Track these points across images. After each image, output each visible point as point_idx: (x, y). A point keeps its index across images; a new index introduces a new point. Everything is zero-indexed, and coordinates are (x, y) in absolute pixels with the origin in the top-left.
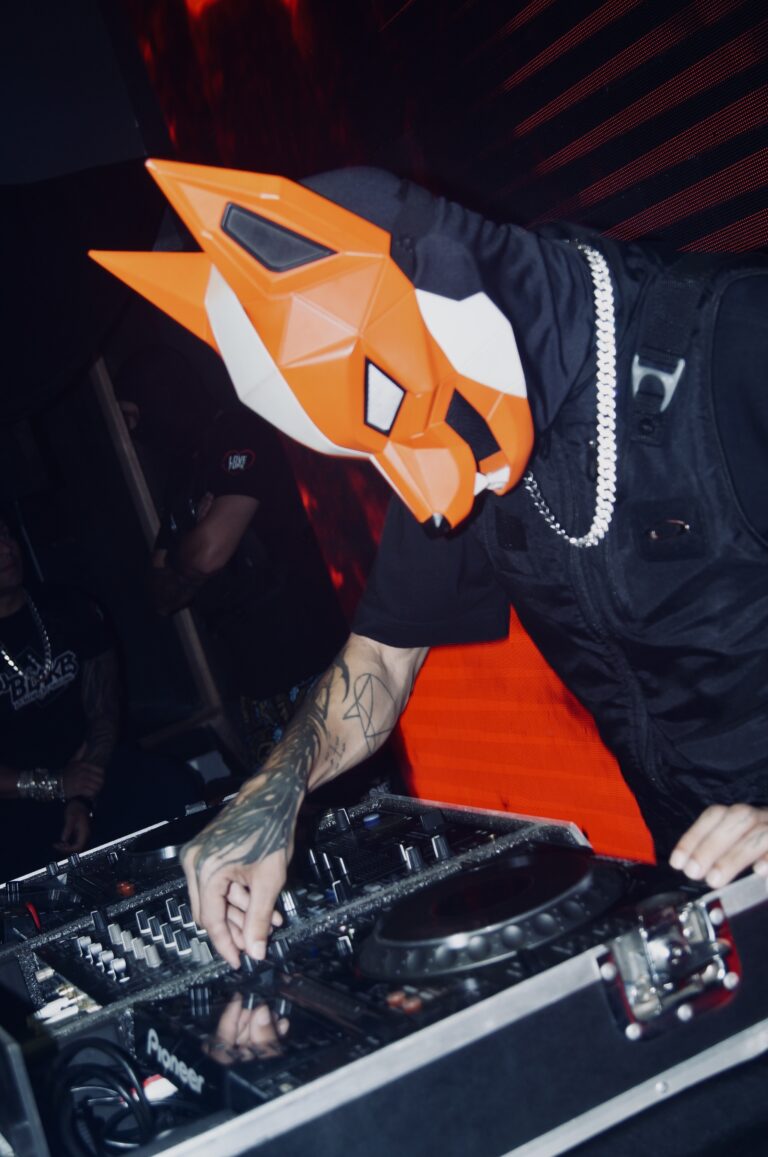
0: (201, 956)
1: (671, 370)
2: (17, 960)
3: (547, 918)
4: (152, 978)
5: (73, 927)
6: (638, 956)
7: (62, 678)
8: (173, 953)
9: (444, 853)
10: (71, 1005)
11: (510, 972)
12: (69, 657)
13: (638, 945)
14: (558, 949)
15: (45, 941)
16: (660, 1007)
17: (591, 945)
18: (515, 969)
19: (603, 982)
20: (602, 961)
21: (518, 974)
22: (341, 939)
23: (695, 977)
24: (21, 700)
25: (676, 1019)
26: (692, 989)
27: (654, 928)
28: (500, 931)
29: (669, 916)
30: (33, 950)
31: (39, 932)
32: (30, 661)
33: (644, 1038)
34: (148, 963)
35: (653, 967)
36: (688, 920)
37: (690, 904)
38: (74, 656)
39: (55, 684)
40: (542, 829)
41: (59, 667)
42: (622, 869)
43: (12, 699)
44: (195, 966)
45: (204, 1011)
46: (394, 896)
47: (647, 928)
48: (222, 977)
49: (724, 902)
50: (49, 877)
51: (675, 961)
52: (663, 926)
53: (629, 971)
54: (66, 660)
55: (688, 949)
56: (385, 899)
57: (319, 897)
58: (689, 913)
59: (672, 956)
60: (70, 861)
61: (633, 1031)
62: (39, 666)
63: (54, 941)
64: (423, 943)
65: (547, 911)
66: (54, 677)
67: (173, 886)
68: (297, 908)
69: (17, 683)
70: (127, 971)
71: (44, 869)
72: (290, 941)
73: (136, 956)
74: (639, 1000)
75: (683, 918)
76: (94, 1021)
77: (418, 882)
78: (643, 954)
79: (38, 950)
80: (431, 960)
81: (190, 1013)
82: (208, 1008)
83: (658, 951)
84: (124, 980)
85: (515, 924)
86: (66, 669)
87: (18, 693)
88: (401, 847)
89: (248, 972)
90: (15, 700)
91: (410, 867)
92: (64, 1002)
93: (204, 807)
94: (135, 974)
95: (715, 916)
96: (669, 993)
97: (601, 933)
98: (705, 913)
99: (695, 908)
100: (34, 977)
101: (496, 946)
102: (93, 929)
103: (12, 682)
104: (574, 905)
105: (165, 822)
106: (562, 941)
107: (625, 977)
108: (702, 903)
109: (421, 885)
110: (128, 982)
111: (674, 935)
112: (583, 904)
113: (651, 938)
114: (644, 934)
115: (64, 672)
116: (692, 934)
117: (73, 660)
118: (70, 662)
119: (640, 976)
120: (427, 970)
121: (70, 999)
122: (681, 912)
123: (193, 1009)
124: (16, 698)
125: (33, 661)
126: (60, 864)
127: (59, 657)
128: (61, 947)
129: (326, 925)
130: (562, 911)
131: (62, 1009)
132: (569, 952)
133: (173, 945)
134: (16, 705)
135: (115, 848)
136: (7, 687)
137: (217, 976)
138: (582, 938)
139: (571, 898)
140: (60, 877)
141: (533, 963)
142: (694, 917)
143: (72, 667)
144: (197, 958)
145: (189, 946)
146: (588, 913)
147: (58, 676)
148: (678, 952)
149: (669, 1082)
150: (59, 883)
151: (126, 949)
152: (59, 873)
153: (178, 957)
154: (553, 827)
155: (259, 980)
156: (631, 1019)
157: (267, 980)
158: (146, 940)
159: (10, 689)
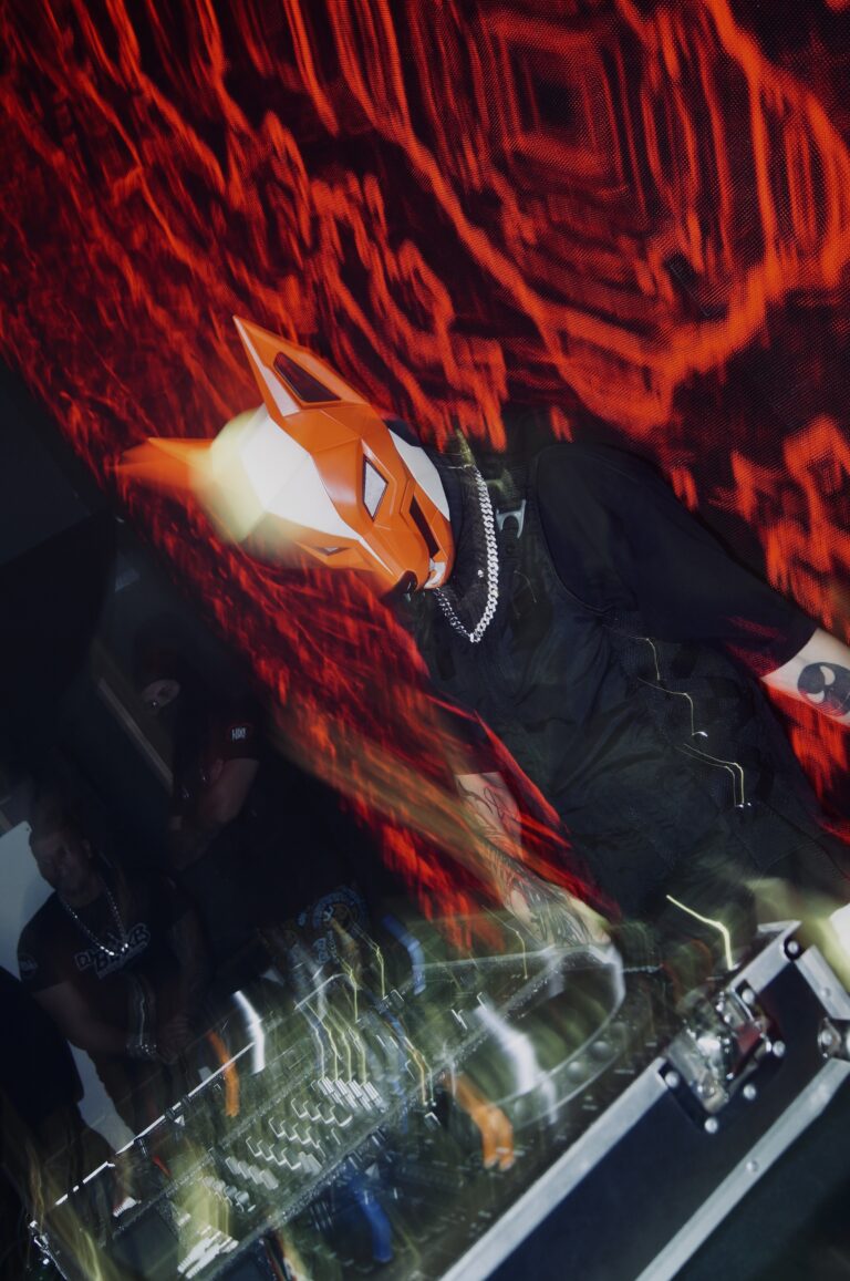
0: (311, 1168)
1: (518, 508)
2: (156, 1212)
3: (602, 1045)
4: (274, 1200)
5: (197, 1167)
6: (693, 1055)
7: (137, 947)
8: (286, 1168)
10: (212, 1244)
11: (586, 1107)
12: (141, 928)
13: (690, 1045)
14: (621, 1072)
15: (177, 1187)
16: (727, 1095)
17: (649, 1061)
18: (589, 1103)
19: (671, 1090)
20: (663, 1072)
21: (593, 1107)
22: (427, 1116)
24: (106, 969)
25: (744, 1100)
26: (750, 1069)
27: (699, 1026)
28: (567, 1069)
29: (709, 1010)
30: (169, 1199)
31: (170, 1178)
33: (723, 1127)
34: (268, 1187)
35: (710, 1061)
36: (725, 1008)
37: (722, 994)
38: (145, 926)
39: (131, 954)
41: (133, 938)
42: (648, 976)
44: (308, 1177)
45: (327, 1223)
46: (460, 1059)
47: (692, 1028)
48: (335, 1183)
49: (750, 982)
50: (170, 1122)
51: (727, 1051)
52: (705, 1022)
53: (690, 1072)
55: (734, 1035)
57: (396, 1079)
58: (725, 1003)
59: (724, 1046)
60: (183, 1103)
61: (711, 1126)
62: (118, 941)
63: (185, 1185)
65: (600, 1039)
68: (381, 1095)
70: (252, 1200)
71: (163, 1117)
72: (384, 1130)
73: (256, 1182)
74: (708, 1095)
75: (720, 1008)
76: (233, 1261)
77: (477, 1040)
78: (697, 1052)
82: (329, 1219)
83: (710, 1044)
84: (251, 1209)
85: (576, 1059)
86: (139, 938)
87: (102, 964)
88: (453, 1011)
89: (355, 1170)
90: (99, 971)
91: (466, 1027)
92: (206, 1242)
94: (259, 1200)
95: (747, 997)
96: (731, 1081)
97: (654, 1045)
98: (737, 997)
99: (728, 997)
100: (175, 1225)
101: (565, 1085)
102: (216, 1164)
103: (97, 956)
104: (620, 1026)
106: (621, 1063)
107: (688, 1079)
108: (732, 987)
109: (481, 1042)
110: (255, 1209)
111: (718, 1026)
112: (629, 1022)
113: (699, 1034)
114: (692, 1034)
116: (732, 1019)
117: (144, 930)
118: (141, 932)
119: (701, 1072)
121: (210, 1238)
122: (717, 1004)
123: (318, 1226)
124: (100, 969)
125: (112, 937)
126: (174, 1108)
127: (133, 930)
128: (191, 1189)
129: (411, 1105)
130: (612, 1035)
131: (206, 1250)
132: (632, 1072)
133: (285, 1161)
135: (217, 1080)
136: (92, 961)
137: (330, 1183)
138: (639, 1055)
139: (616, 1019)
140: (177, 1121)
141: (603, 1094)
142: (729, 1003)
143: (144, 936)
144: (307, 1170)
145: (298, 1161)
146: (635, 1029)
147: (133, 946)
148: (727, 1041)
149: (758, 1160)
150: (179, 1125)
151: (245, 1177)
152: (176, 1117)
153: (292, 1173)
154: (574, 954)
155: (367, 1176)
156: (706, 1115)
157: (374, 1173)
158: (261, 1164)
159: (95, 962)
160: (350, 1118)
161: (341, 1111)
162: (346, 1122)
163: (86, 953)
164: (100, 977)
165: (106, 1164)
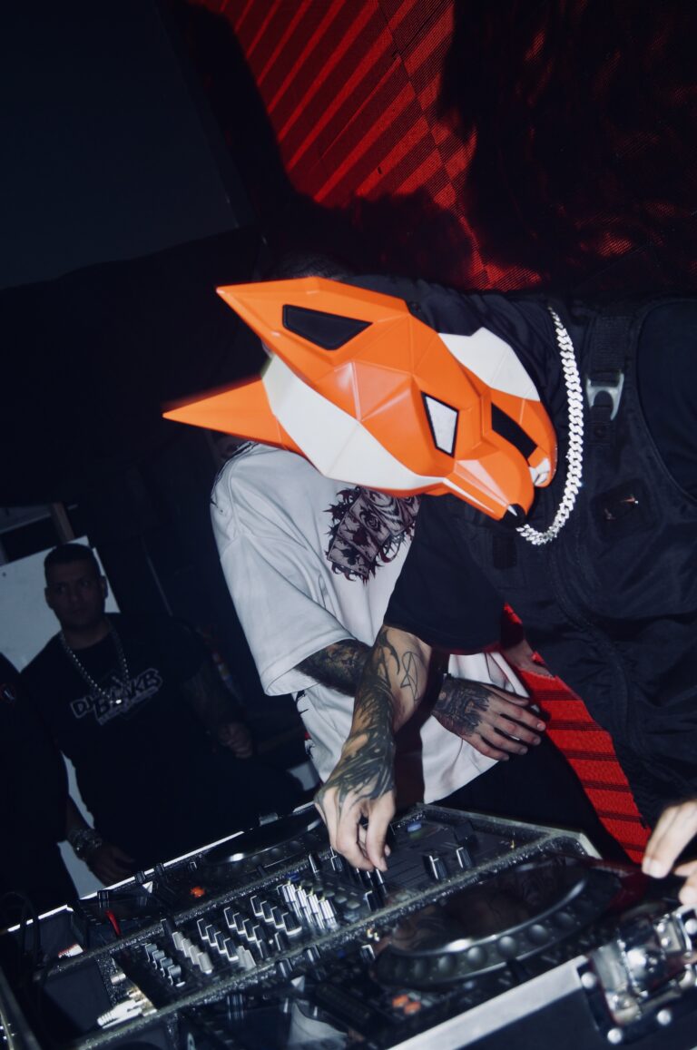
0: (245, 963)
1: (614, 383)
2: (96, 963)
3: (538, 928)
4: (203, 983)
5: (147, 934)
6: (618, 965)
7: (145, 692)
8: (224, 958)
9: (468, 864)
10: (135, 1008)
11: (501, 981)
12: (152, 674)
13: (618, 955)
14: (546, 958)
15: (122, 947)
16: (640, 1013)
17: (575, 955)
18: (506, 978)
19: (584, 990)
20: (581, 971)
21: (507, 983)
22: (364, 947)
23: (673, 983)
24: (106, 715)
25: (656, 1023)
26: (671, 995)
27: (631, 939)
28: (497, 942)
29: (645, 927)
30: (111, 955)
31: (119, 937)
32: (114, 681)
33: (625, 1041)
34: (201, 969)
35: (632, 975)
36: (666, 930)
37: (667, 916)
38: (157, 672)
39: (138, 698)
40: (556, 840)
41: (142, 682)
42: (616, 879)
43: (96, 716)
44: (240, 972)
45: (240, 1015)
46: (418, 905)
47: (624, 939)
48: (261, 983)
50: (138, 885)
51: (651, 970)
52: (642, 936)
53: (610, 978)
54: (148, 677)
55: (663, 957)
56: (410, 909)
57: (355, 906)
58: (666, 925)
59: (648, 966)
60: (156, 870)
61: (614, 1036)
62: (122, 684)
63: (129, 947)
64: (429, 953)
65: (539, 923)
66: (137, 692)
67: (236, 894)
68: (336, 917)
69: (101, 702)
70: (183, 976)
72: (323, 948)
73: (193, 962)
74: (620, 1006)
75: (660, 928)
76: (145, 1024)
77: (441, 892)
78: (622, 964)
79: (115, 955)
80: (435, 969)
81: (227, 1018)
82: (242, 1012)
83: (636, 959)
84: (180, 985)
85: (510, 935)
86: (149, 683)
87: (102, 710)
88: (431, 857)
89: (283, 977)
90: (99, 717)
91: (436, 877)
92: (131, 1004)
93: (276, 818)
94: (189, 980)
95: (691, 927)
96: (646, 1000)
97: (585, 943)
98: (681, 923)
99: (671, 919)
100: (110, 981)
101: (493, 955)
102: (163, 935)
103: (96, 702)
104: (565, 916)
105: (241, 833)
106: (550, 952)
107: (605, 985)
108: (678, 914)
110: (183, 986)
111: (651, 945)
112: (574, 916)
113: (627, 949)
114: (622, 944)
115: (147, 686)
116: (670, 944)
117: (156, 675)
118: (152, 677)
119: (622, 983)
120: (431, 978)
121: (136, 1001)
122: (657, 924)
123: (230, 1015)
124: (100, 714)
126: (146, 873)
127: (141, 675)
128: (134, 953)
129: (356, 933)
130: (553, 922)
131: (129, 1010)
132: (554, 962)
133: (225, 951)
134: (101, 721)
135: (195, 858)
136: (91, 707)
137: (256, 982)
138: (570, 948)
139: (564, 909)
140: (146, 886)
141: (520, 972)
142: (671, 927)
143: (155, 681)
144: (242, 964)
145: (236, 954)
146: (578, 923)
147: (141, 690)
148: (654, 961)
150: (146, 891)
151: (186, 955)
152: (145, 882)
153: (228, 963)
154: (564, 837)
155: (292, 986)
156: (612, 1024)
157: (299, 985)
158: (203, 947)
159: (94, 707)
160: (299, 930)
161: (293, 921)
162: (294, 932)
163: (84, 700)
164: (101, 724)
165: (65, 907)
